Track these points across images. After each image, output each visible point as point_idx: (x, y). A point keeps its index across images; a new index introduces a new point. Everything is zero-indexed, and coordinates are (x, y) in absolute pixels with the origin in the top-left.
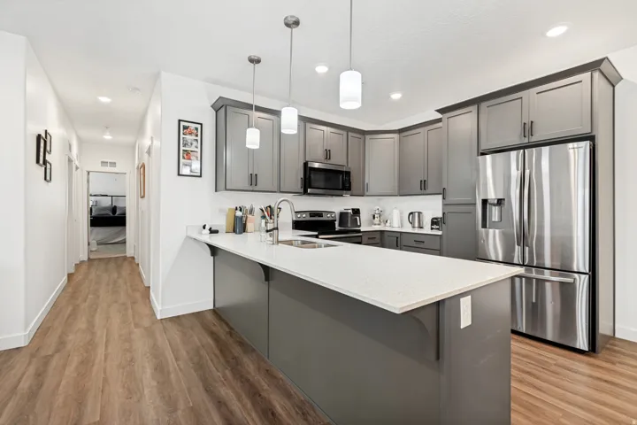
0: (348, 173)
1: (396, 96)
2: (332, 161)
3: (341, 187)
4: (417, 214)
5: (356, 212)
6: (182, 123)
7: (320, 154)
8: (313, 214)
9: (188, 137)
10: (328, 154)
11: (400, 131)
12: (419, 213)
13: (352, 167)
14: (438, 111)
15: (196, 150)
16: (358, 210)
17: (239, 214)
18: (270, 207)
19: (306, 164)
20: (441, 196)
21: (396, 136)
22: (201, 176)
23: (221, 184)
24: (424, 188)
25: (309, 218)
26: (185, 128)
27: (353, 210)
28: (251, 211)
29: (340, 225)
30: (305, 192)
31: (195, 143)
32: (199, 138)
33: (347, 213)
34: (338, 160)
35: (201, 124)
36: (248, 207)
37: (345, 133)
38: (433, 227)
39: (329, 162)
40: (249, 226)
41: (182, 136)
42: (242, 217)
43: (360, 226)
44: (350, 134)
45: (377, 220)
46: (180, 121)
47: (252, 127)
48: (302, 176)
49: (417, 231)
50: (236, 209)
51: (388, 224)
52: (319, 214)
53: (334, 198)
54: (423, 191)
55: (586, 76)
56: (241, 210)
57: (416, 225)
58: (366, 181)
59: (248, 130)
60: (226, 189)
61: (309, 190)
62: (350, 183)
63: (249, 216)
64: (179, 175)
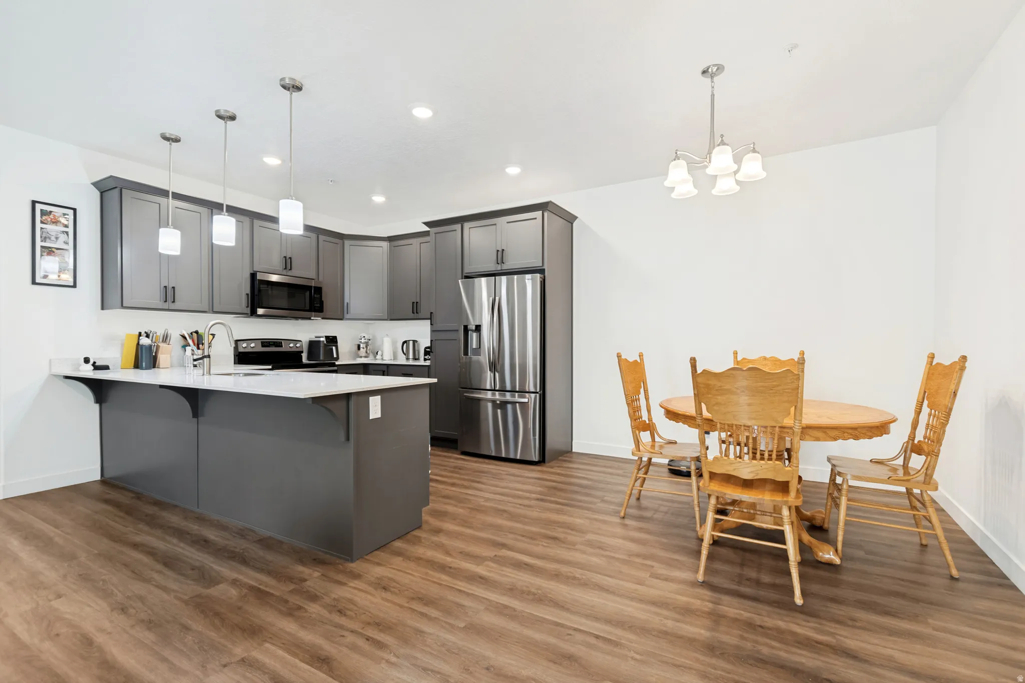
0: (319, 290)
1: (379, 199)
2: (294, 272)
3: (308, 308)
4: (411, 343)
5: (332, 340)
6: (39, 207)
7: (276, 261)
8: (266, 343)
9: (49, 227)
10: (288, 263)
11: (390, 239)
12: (414, 342)
13: (326, 281)
14: (426, 224)
15: (65, 247)
16: (335, 338)
17: (145, 341)
18: (197, 332)
19: (253, 276)
20: (429, 322)
21: (385, 244)
22: (74, 286)
23: (114, 297)
24: (415, 312)
25: (260, 349)
26: (43, 213)
27: (327, 337)
28: (166, 338)
29: (309, 358)
30: (253, 313)
31: (63, 237)
32: (70, 230)
33: (319, 341)
34: (304, 272)
35: (75, 210)
36: (160, 333)
37: (314, 236)
38: (426, 357)
39: (290, 273)
40: (162, 358)
41: (38, 225)
42: (150, 346)
43: (337, 359)
44: (322, 237)
45: (362, 352)
46: (34, 203)
47: (167, 225)
48: (248, 291)
49: (411, 362)
50: (140, 334)
51: (378, 357)
52: (277, 343)
53: (300, 322)
54: (416, 315)
55: (538, 214)
56: (148, 336)
57: (411, 356)
58: (346, 300)
59: (162, 230)
60: (122, 307)
61: (260, 311)
62: (322, 303)
63: (161, 345)
64: (34, 282)
